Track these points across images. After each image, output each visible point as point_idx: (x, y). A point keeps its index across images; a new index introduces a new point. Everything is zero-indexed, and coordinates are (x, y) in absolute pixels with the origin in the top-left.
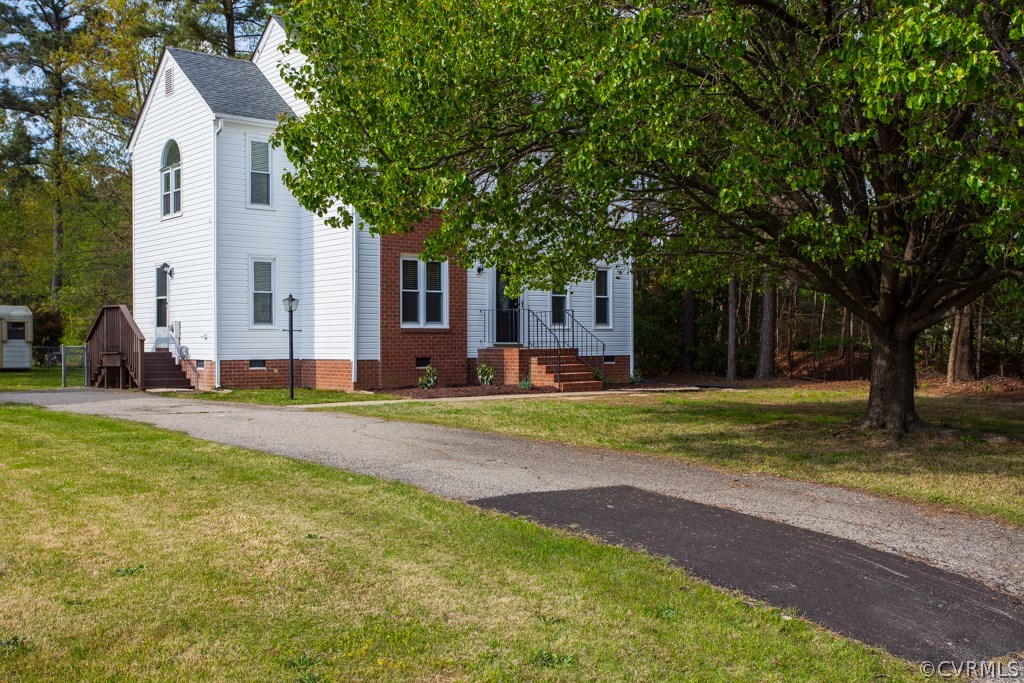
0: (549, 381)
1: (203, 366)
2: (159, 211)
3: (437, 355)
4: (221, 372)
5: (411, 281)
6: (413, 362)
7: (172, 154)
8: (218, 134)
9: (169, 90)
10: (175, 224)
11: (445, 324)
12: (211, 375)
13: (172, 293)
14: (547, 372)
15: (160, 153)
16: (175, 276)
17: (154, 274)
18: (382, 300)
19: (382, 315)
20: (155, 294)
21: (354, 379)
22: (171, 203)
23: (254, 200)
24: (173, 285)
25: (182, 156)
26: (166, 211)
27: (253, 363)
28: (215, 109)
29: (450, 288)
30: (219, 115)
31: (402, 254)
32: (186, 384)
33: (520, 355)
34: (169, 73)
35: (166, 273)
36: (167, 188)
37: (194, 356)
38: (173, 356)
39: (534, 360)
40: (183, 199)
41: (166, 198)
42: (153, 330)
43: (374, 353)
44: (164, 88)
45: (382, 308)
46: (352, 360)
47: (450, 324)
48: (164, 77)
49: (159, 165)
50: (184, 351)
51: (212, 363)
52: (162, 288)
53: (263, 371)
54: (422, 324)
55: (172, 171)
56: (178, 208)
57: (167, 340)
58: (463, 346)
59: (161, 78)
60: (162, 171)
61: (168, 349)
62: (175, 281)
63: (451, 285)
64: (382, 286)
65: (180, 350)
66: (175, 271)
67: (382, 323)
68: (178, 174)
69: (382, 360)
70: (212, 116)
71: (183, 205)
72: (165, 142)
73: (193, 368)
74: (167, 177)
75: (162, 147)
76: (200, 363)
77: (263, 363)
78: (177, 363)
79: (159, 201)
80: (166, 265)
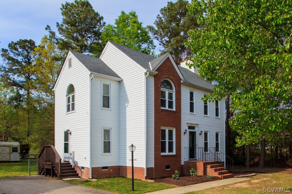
0: (216, 174)
1: (84, 169)
2: (65, 111)
3: (172, 165)
4: (92, 172)
5: (164, 137)
6: (165, 167)
7: (71, 89)
8: (91, 80)
9: (70, 65)
10: (72, 115)
11: (174, 153)
12: (88, 173)
13: (70, 141)
14: (215, 171)
15: (66, 89)
16: (72, 135)
17: (63, 134)
18: (155, 145)
19: (154, 150)
20: (63, 141)
21: (145, 175)
22: (71, 107)
23: (104, 106)
24: (71, 138)
25: (75, 90)
26: (68, 110)
27: (103, 168)
28: (90, 70)
29: (176, 140)
30: (92, 72)
31: (161, 127)
32: (77, 175)
33: (204, 165)
34: (70, 60)
35: (68, 133)
36: (69, 102)
37: (80, 165)
38: (71, 164)
39: (209, 166)
40: (75, 106)
41: (68, 106)
42: (63, 154)
43: (152, 165)
44: (68, 65)
45: (155, 147)
46: (145, 167)
47: (176, 153)
48: (68, 62)
49: (66, 94)
50: (76, 163)
51: (88, 168)
52: (66, 138)
53: (107, 171)
54: (167, 153)
55: (71, 96)
56: (73, 109)
57: (69, 158)
58: (180, 161)
59: (67, 62)
60: (67, 96)
61: (69, 162)
62: (72, 136)
63: (176, 138)
64: (155, 139)
65: (74, 162)
66: (72, 133)
67: (155, 153)
68: (73, 97)
69: (155, 167)
70: (89, 73)
71: (75, 108)
72: (68, 85)
73: (80, 169)
74: (69, 98)
75: (67, 87)
76: (83, 168)
77: (106, 168)
78: (73, 167)
79: (65, 107)
80: (68, 130)
